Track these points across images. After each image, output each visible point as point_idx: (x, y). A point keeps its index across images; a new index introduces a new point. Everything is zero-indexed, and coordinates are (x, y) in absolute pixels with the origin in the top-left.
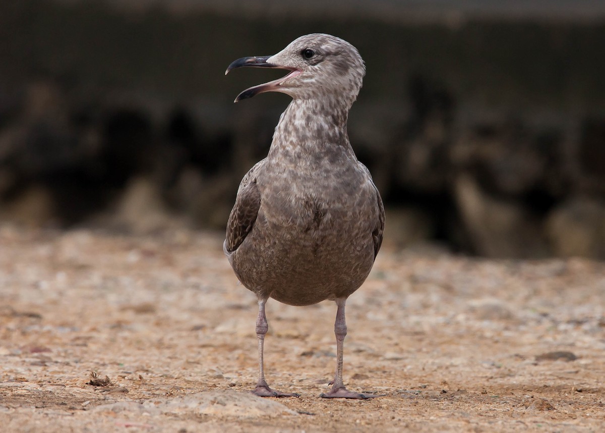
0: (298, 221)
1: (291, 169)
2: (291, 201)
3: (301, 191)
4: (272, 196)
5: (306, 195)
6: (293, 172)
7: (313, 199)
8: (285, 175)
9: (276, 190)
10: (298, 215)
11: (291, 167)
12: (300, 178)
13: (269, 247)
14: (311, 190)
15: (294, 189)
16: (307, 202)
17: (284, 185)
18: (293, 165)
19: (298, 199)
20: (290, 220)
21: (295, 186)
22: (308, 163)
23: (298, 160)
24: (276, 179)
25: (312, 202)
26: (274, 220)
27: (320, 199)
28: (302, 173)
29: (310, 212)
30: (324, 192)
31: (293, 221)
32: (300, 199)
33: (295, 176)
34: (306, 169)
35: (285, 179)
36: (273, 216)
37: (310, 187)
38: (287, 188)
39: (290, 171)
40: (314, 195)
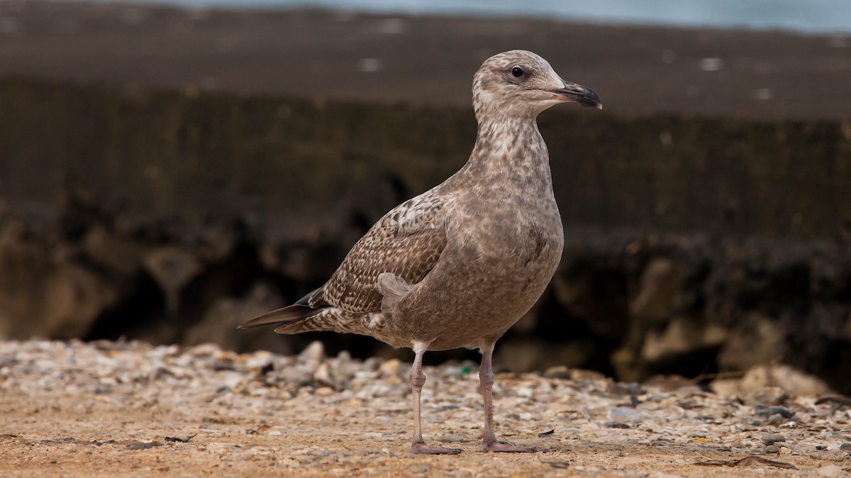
0: (522, 252)
1: (517, 194)
2: (517, 229)
3: (525, 218)
4: (494, 225)
5: (530, 223)
6: (519, 197)
7: (537, 229)
8: (509, 201)
9: (499, 218)
10: (522, 243)
11: (518, 192)
12: (525, 205)
13: (471, 286)
14: (535, 218)
15: (519, 216)
16: (531, 231)
17: (509, 211)
18: (520, 191)
19: (524, 227)
20: (513, 251)
21: (519, 212)
22: (536, 189)
23: (527, 185)
24: (499, 206)
25: (536, 231)
26: (492, 254)
27: (543, 229)
28: (528, 199)
29: (533, 242)
30: (545, 222)
31: (516, 252)
32: (525, 227)
33: (520, 202)
34: (533, 196)
35: (511, 205)
36: (491, 249)
37: (534, 215)
38: (512, 215)
39: (516, 197)
40: (537, 223)
